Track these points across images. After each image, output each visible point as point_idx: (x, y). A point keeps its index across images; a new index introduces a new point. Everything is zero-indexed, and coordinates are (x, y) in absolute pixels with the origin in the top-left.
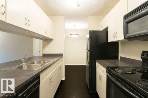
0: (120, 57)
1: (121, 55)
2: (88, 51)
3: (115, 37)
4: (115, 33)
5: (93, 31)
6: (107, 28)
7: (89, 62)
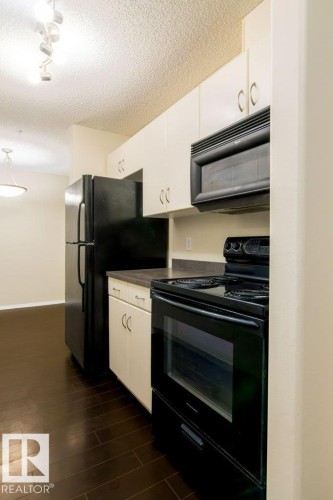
0: (173, 260)
1: (173, 254)
2: (79, 247)
3: (165, 201)
4: (165, 190)
5: (95, 177)
6: (140, 173)
7: (83, 281)
